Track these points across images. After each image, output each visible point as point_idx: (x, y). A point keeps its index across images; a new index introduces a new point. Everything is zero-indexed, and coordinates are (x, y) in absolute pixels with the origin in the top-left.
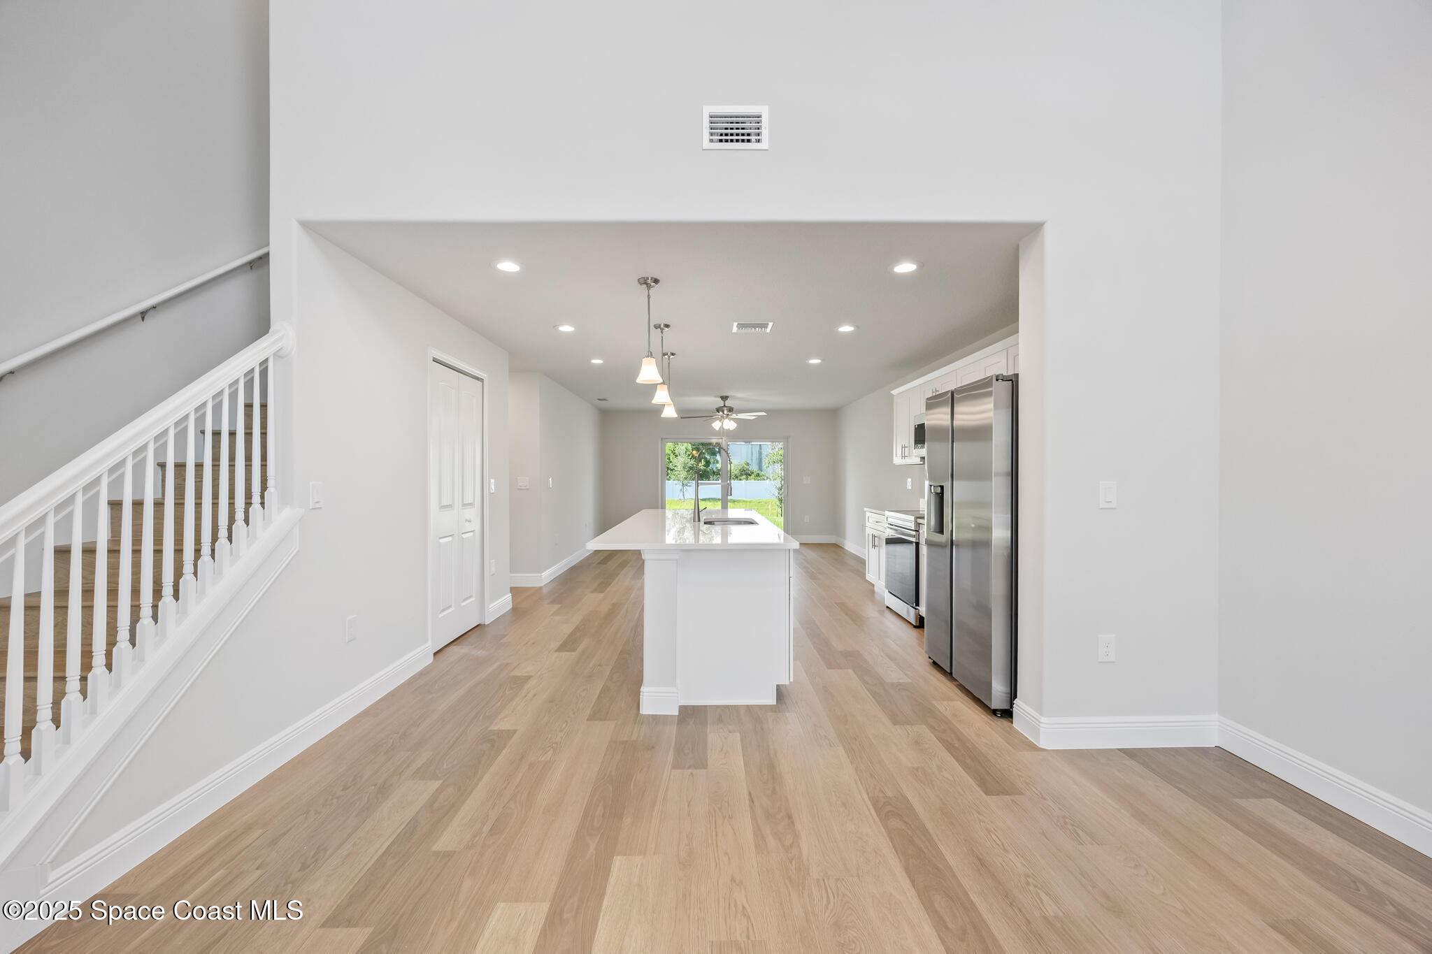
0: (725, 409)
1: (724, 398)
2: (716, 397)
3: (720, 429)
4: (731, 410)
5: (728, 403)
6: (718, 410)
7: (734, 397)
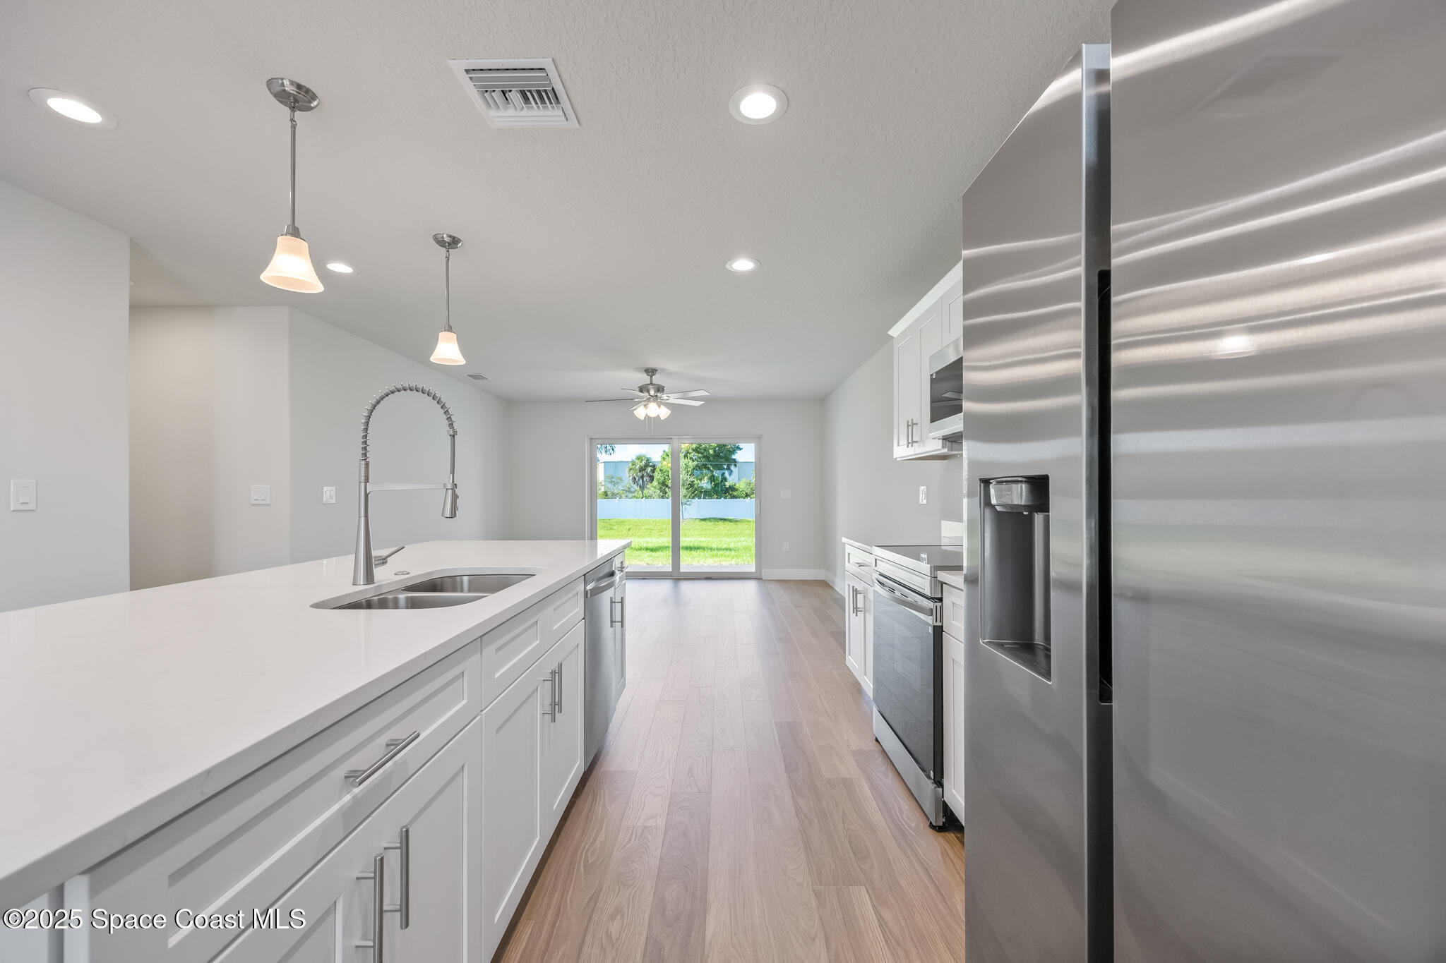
0: (653, 390)
1: (651, 372)
2: (638, 369)
3: (645, 418)
4: (660, 389)
5: (657, 379)
6: (641, 389)
7: (663, 370)
